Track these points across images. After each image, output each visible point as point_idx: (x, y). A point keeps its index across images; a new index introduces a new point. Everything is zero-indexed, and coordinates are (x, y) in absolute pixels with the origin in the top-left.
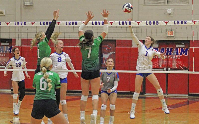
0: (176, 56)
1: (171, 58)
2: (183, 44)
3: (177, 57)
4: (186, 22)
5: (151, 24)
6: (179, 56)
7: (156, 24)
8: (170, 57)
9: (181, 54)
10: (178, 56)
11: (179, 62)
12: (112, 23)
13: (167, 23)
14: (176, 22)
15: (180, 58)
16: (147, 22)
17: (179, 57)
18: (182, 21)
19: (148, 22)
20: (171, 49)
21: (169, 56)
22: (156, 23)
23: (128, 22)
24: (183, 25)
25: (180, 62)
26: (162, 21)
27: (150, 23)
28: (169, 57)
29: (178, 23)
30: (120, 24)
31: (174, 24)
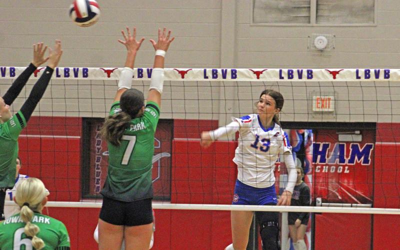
0: (337, 166)
1: (324, 171)
2: (358, 132)
3: (341, 167)
4: (389, 71)
5: (292, 78)
6: (346, 165)
7: (305, 79)
8: (322, 169)
9: (351, 161)
10: (344, 167)
11: (346, 181)
12: (186, 72)
13: (337, 76)
14: (362, 72)
15: (348, 172)
16: (281, 71)
17: (347, 168)
18: (377, 70)
19: (285, 71)
20: (325, 147)
21: (318, 165)
22: (305, 74)
23: (228, 71)
24: (380, 82)
25: (348, 183)
26: (323, 70)
27: (290, 75)
28: (319, 169)
29: (367, 74)
30: (207, 75)
31: (355, 77)
